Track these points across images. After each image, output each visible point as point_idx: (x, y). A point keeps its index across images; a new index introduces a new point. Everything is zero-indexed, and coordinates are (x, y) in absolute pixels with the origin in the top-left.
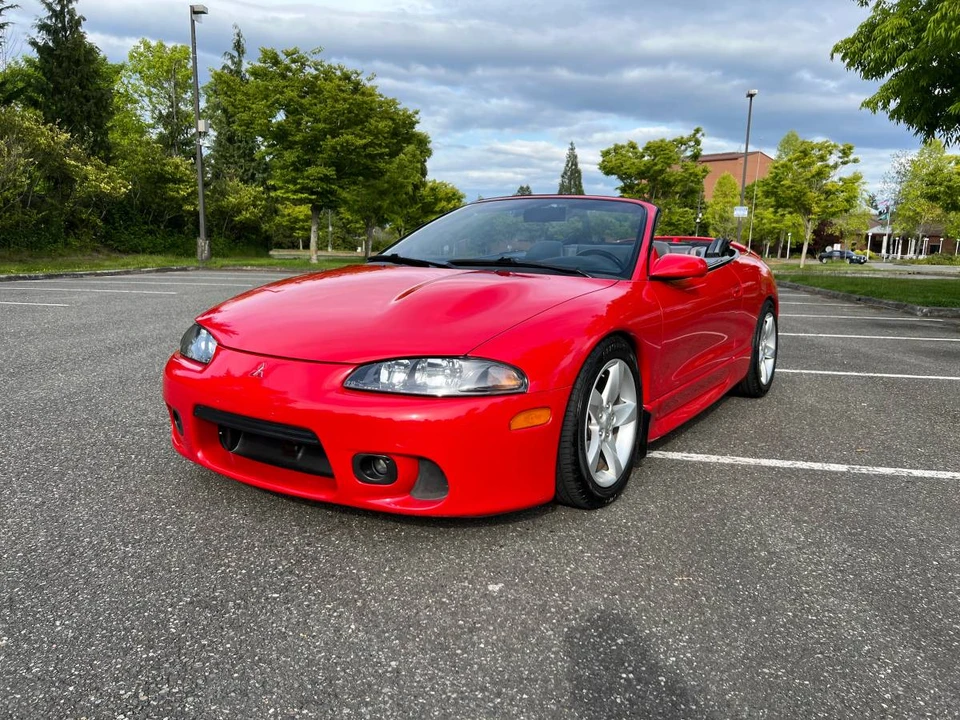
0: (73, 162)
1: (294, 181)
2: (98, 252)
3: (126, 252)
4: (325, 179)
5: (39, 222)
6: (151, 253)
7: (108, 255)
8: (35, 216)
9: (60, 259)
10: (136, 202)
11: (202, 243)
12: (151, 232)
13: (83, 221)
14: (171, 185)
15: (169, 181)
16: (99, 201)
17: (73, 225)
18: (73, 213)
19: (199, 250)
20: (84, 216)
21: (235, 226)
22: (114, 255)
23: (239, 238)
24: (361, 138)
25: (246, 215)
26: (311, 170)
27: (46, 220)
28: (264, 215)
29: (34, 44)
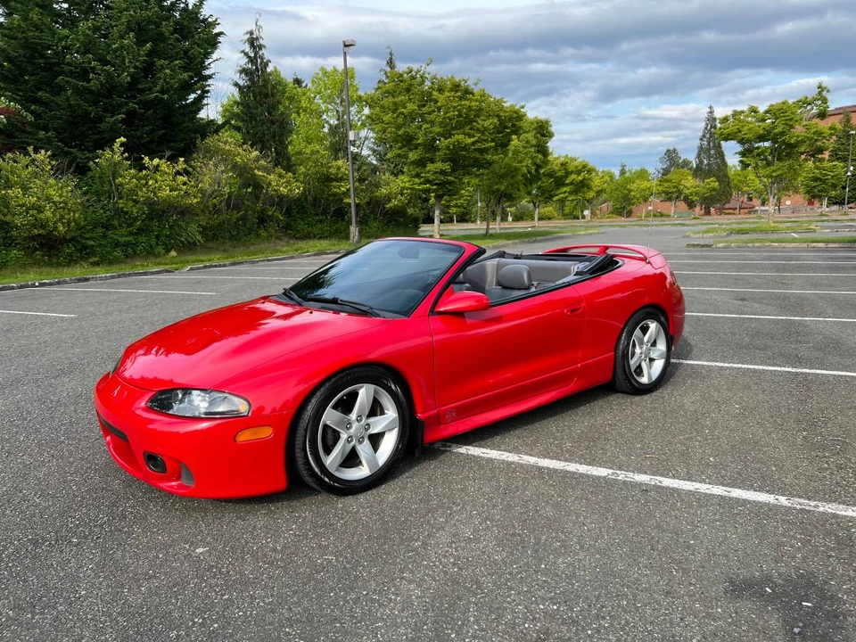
0: (261, 173)
1: (418, 176)
2: (280, 240)
3: (302, 239)
4: (442, 172)
5: (238, 220)
6: (320, 238)
7: (288, 242)
8: (236, 215)
9: (252, 248)
10: (310, 198)
11: (354, 230)
12: (321, 222)
13: (269, 216)
14: (334, 183)
15: (333, 180)
16: (281, 201)
17: (263, 220)
18: (263, 211)
19: (351, 236)
20: (270, 213)
21: (387, 211)
22: (291, 242)
23: (390, 222)
24: (470, 136)
25: (395, 202)
26: (430, 167)
27: (243, 218)
28: (409, 202)
29: (236, 85)
